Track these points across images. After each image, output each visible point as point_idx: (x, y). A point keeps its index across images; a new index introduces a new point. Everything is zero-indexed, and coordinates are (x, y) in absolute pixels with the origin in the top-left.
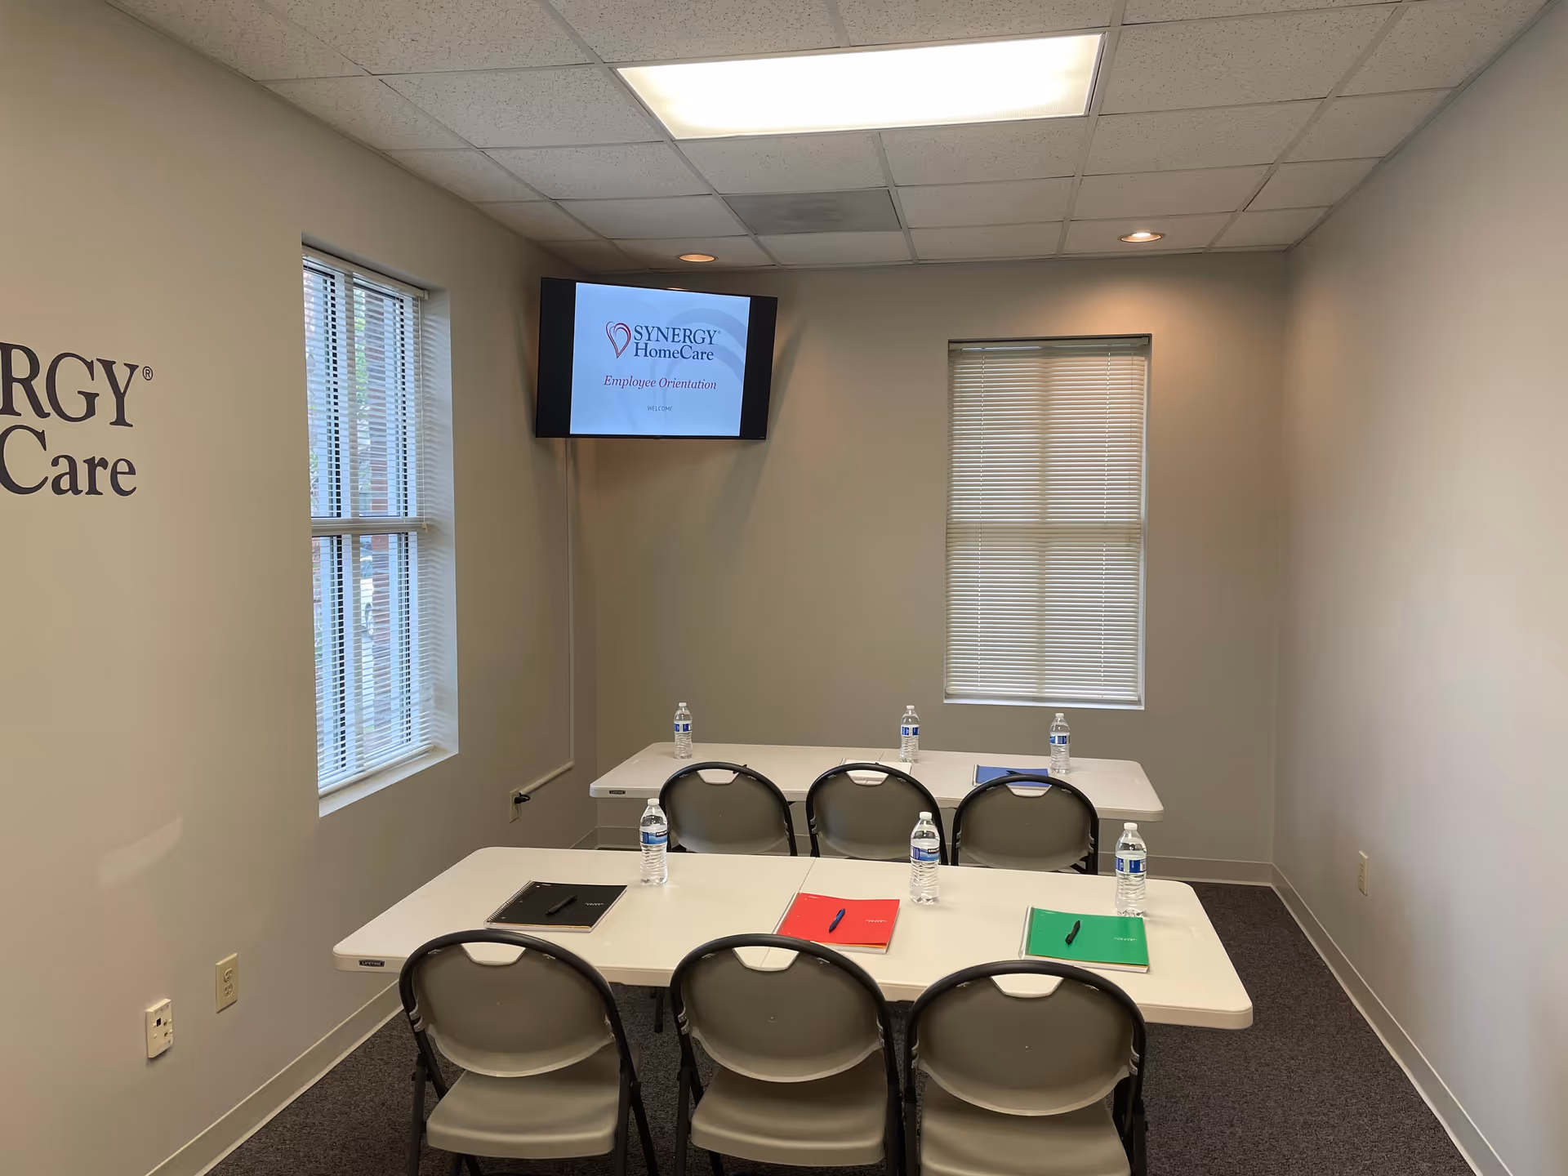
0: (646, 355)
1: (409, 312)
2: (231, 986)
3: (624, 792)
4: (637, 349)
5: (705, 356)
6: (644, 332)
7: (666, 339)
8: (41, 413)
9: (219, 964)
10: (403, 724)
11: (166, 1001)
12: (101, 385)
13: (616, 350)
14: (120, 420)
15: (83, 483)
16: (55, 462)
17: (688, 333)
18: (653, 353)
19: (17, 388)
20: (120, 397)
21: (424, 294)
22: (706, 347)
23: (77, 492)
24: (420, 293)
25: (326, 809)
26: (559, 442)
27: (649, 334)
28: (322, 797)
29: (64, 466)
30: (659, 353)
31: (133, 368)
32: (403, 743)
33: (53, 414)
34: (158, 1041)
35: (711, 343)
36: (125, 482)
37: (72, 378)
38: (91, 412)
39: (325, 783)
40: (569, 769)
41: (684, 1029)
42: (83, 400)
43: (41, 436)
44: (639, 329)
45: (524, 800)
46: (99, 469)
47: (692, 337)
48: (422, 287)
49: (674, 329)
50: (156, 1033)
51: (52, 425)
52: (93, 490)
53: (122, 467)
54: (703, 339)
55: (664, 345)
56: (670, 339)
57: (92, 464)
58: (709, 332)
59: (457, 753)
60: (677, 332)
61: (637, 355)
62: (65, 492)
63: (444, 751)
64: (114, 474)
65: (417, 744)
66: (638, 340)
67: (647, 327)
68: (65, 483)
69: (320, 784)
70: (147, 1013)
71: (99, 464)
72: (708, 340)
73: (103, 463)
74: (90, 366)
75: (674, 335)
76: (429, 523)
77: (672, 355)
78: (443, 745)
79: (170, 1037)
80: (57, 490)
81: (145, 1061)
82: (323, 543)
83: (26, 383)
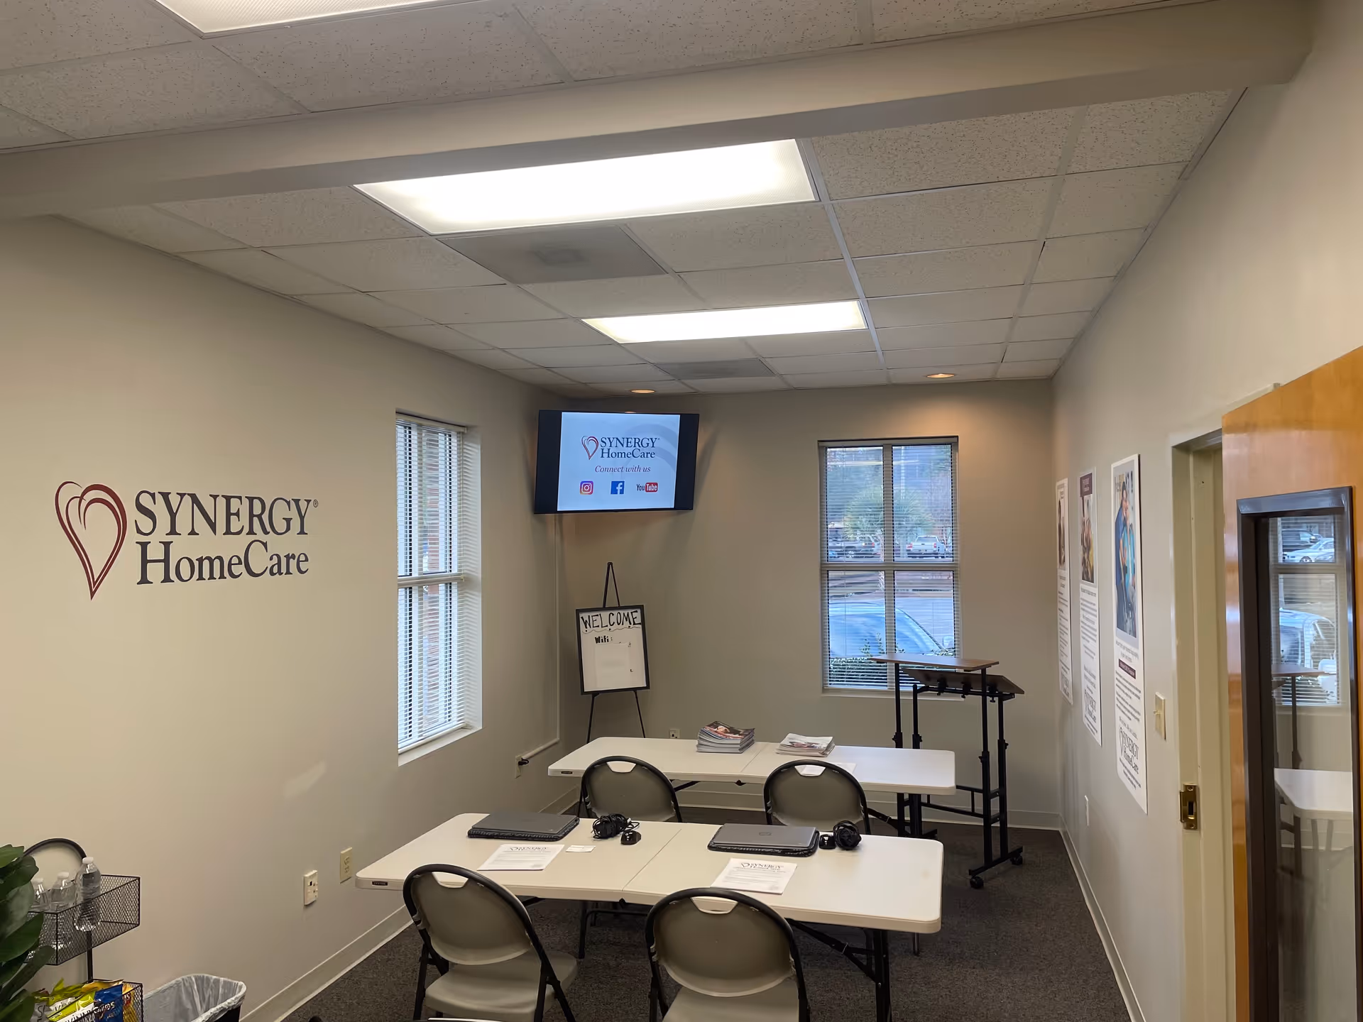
0: (608, 457)
1: (454, 440)
2: (348, 868)
3: (571, 773)
4: (603, 453)
5: (649, 455)
6: (607, 441)
7: (623, 445)
8: (266, 533)
9: (343, 852)
10: (446, 697)
11: (314, 871)
12: (293, 514)
13: (589, 454)
14: (302, 532)
15: (284, 570)
16: (271, 559)
17: (637, 441)
18: (614, 455)
19: (256, 519)
20: (302, 518)
21: (464, 431)
22: (652, 450)
23: (281, 574)
24: (461, 430)
25: (403, 761)
26: (550, 517)
27: (611, 443)
28: (400, 754)
29: (275, 560)
30: (617, 454)
31: (308, 501)
32: (446, 722)
33: (271, 532)
34: (311, 897)
35: (653, 446)
36: (303, 566)
37: (280, 512)
38: (288, 529)
39: (403, 745)
40: (556, 743)
41: (654, 958)
42: (285, 522)
43: (265, 545)
44: (604, 440)
45: (525, 763)
46: (291, 560)
47: (640, 443)
48: (464, 425)
49: (628, 439)
50: (310, 889)
51: (270, 538)
52: (288, 572)
53: (302, 558)
54: (648, 444)
55: (621, 449)
56: (625, 445)
57: (288, 557)
58: (652, 439)
59: (481, 728)
60: (629, 440)
61: (602, 457)
62: (276, 574)
63: (471, 728)
64: (299, 561)
65: (455, 723)
66: (602, 445)
67: (609, 439)
68: (275, 570)
69: (399, 746)
70: (305, 878)
71: (291, 557)
72: (651, 444)
73: (293, 556)
74: (288, 503)
75: (628, 442)
76: (465, 576)
77: (626, 455)
78: (472, 723)
79: (316, 894)
80: (272, 574)
81: (302, 907)
82: (402, 592)
83: (259, 517)
